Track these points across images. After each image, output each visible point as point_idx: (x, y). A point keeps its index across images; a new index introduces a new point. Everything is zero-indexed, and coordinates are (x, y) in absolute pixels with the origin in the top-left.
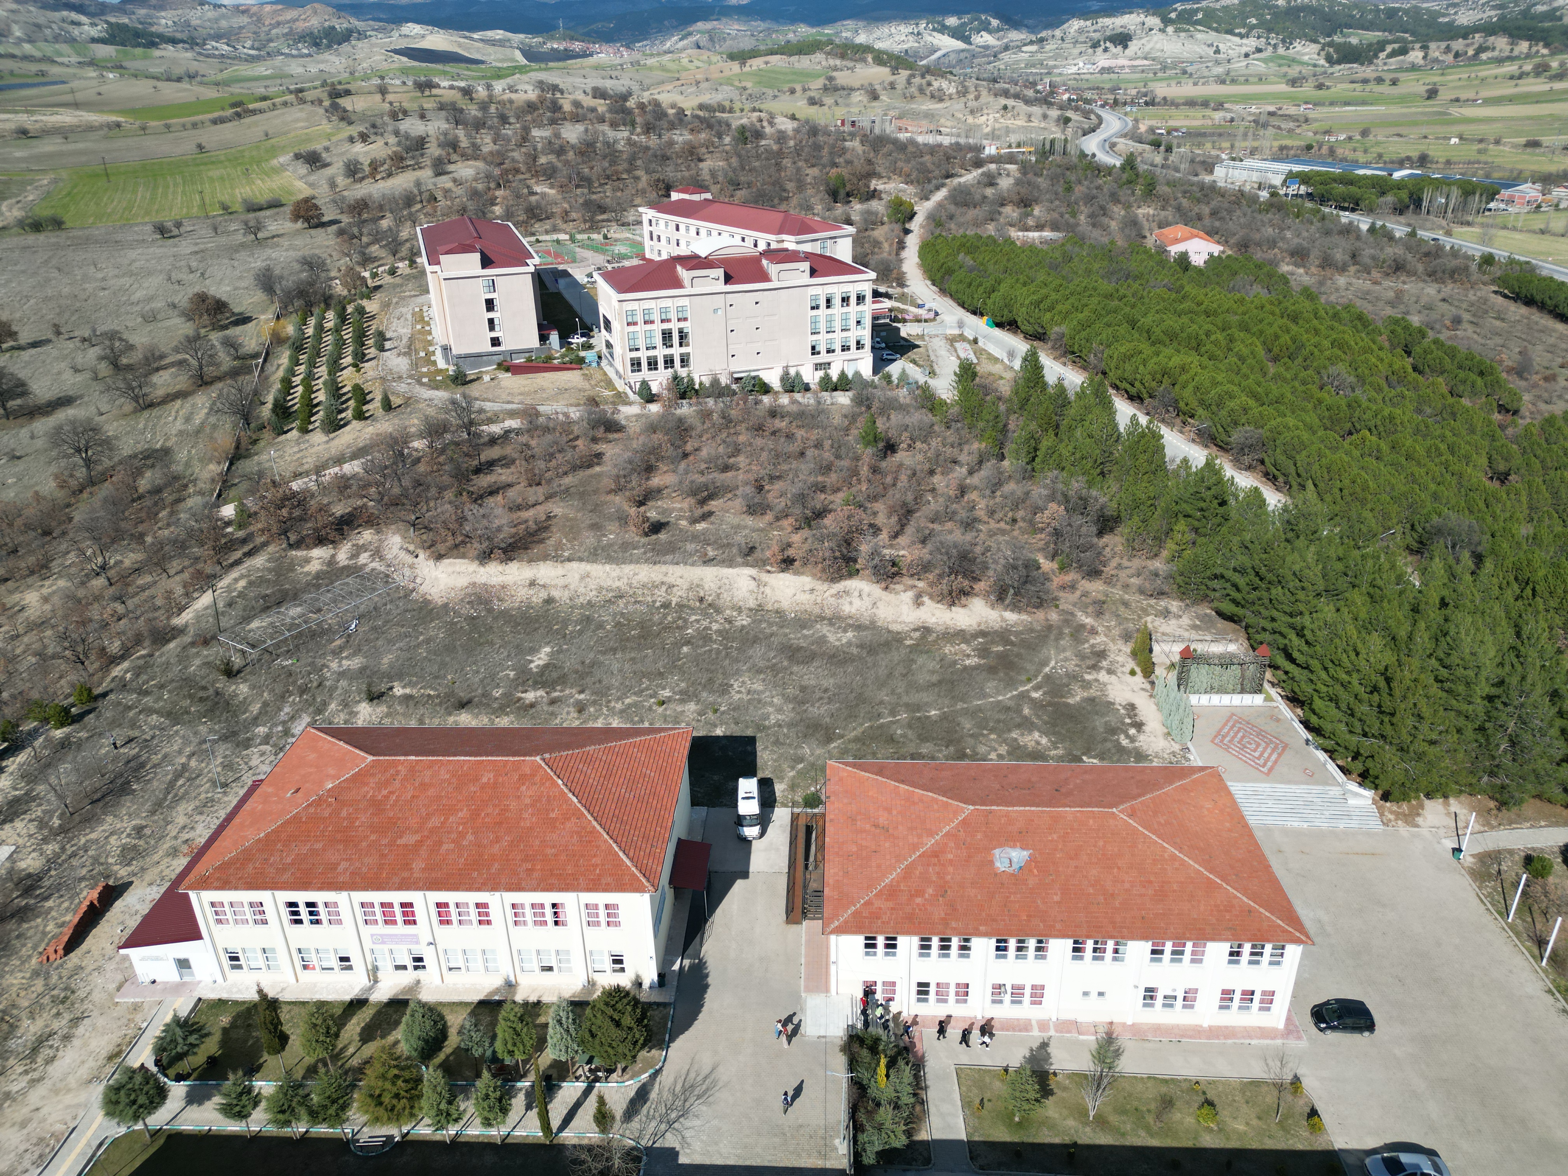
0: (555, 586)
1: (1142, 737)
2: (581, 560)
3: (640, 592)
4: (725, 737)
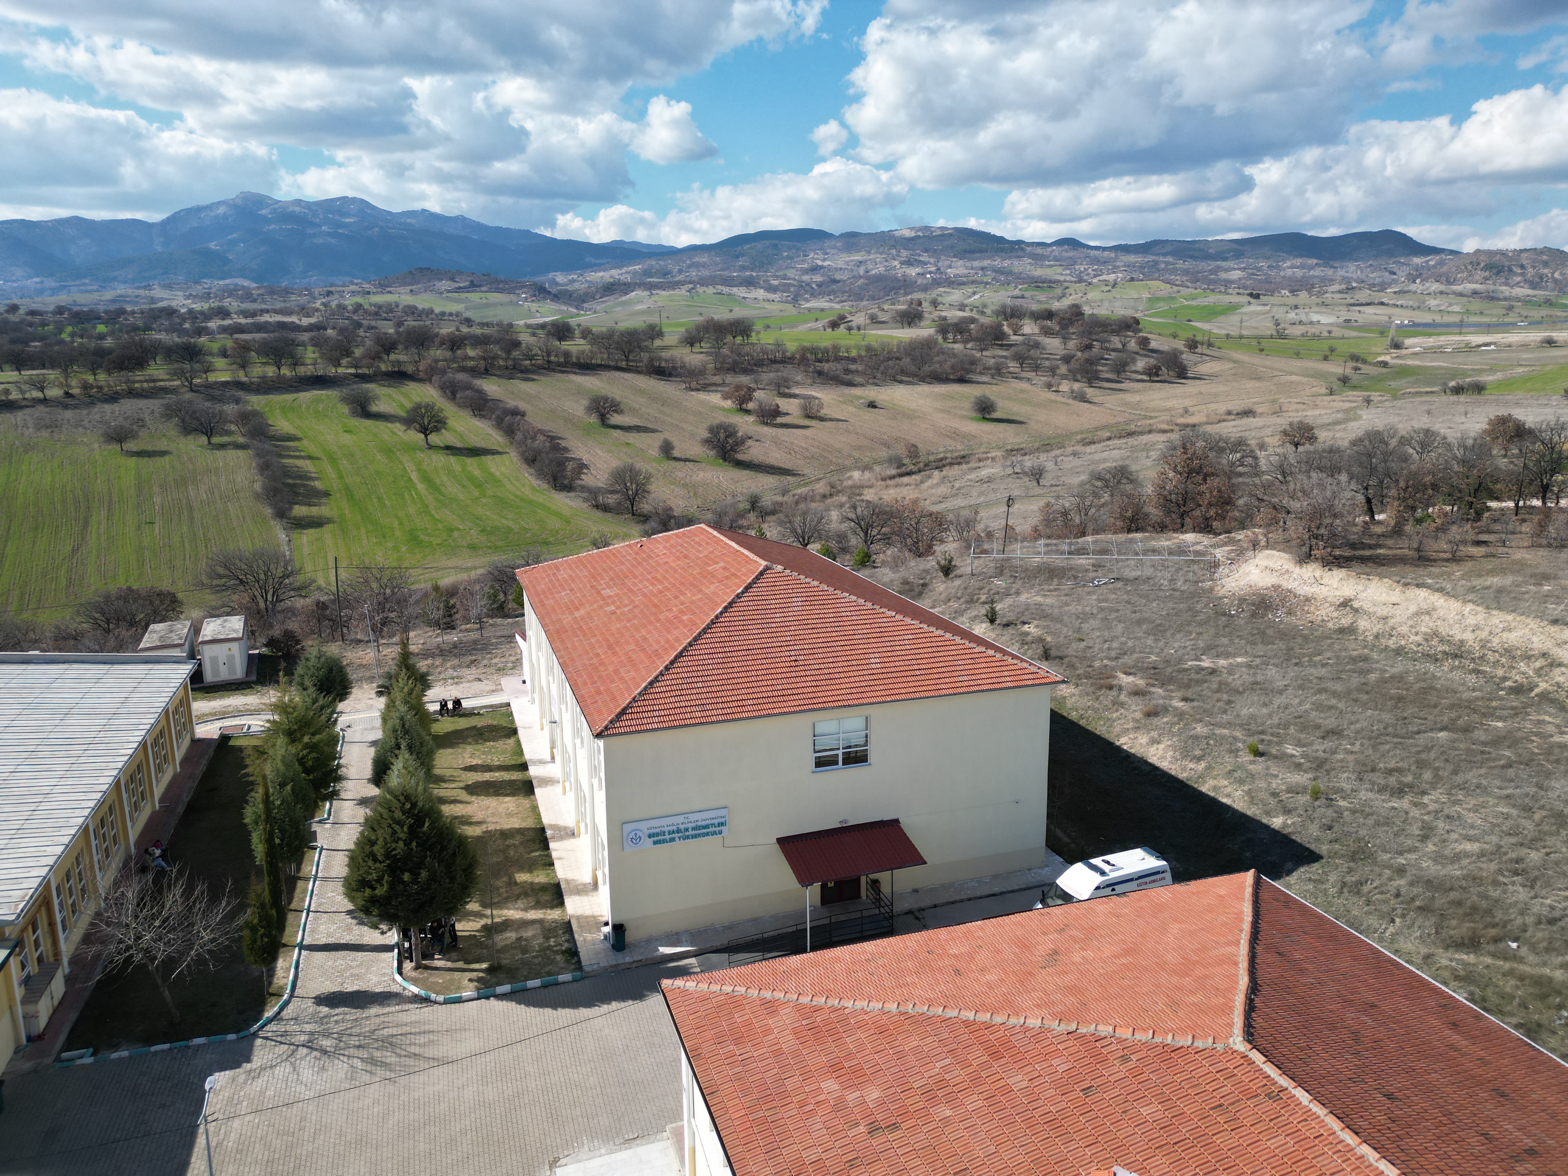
2: (1442, 591)
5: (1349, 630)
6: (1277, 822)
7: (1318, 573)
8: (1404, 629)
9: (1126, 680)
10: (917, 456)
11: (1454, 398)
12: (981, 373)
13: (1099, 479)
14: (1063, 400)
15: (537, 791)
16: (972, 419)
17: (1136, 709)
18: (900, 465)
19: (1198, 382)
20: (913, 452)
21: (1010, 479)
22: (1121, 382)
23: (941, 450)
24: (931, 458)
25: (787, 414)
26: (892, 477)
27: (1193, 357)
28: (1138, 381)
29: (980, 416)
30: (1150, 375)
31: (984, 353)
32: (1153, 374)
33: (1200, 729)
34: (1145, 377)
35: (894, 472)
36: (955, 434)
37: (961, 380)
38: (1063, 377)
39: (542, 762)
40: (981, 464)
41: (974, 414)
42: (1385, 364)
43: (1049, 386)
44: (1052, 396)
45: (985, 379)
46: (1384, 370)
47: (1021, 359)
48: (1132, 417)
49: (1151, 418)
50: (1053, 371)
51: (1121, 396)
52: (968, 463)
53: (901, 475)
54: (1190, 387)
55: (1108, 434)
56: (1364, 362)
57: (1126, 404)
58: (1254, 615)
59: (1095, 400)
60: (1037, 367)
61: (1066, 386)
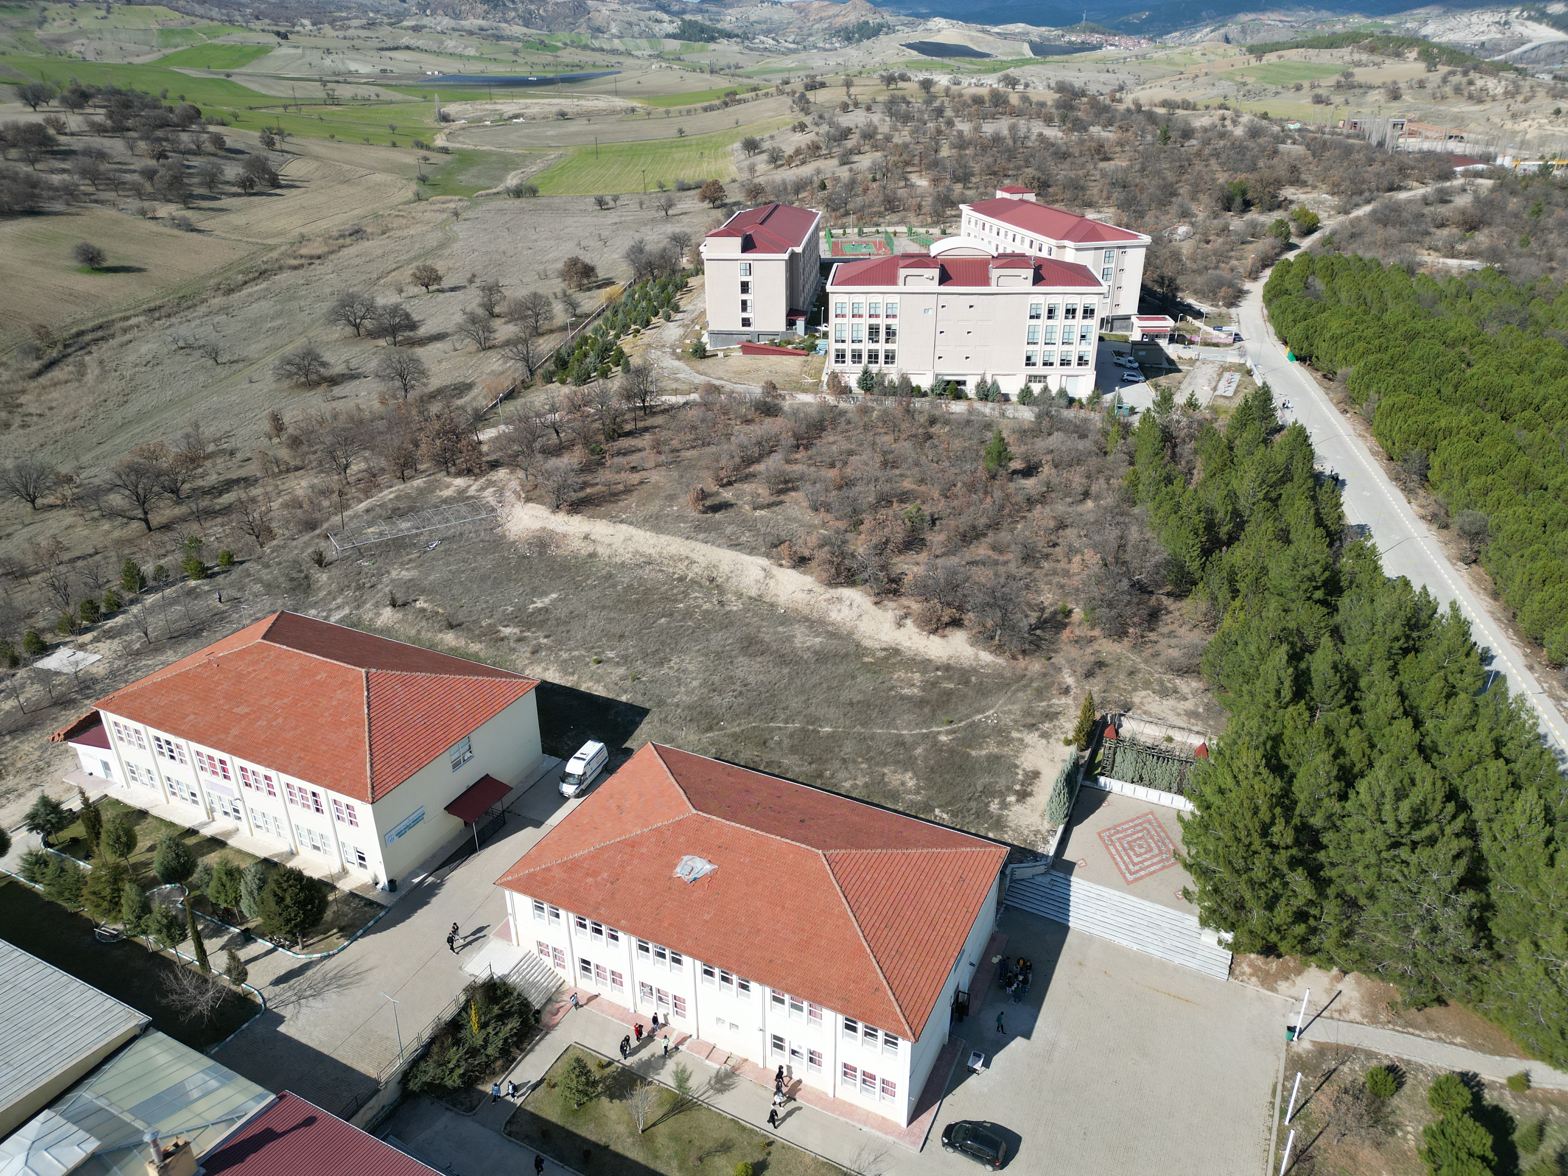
0: (602, 543)
1: (1017, 808)
2: (631, 523)
3: (665, 562)
4: (626, 704)
5: (593, 555)
6: (624, 699)
7: (566, 518)
8: (621, 551)
9: (506, 631)
10: (48, 333)
11: (518, 203)
12: (52, 198)
13: (289, 363)
14: (168, 230)
16: (78, 270)
17: (525, 651)
18: (37, 353)
19: (294, 192)
20: (42, 332)
21: (178, 358)
22: (215, 199)
23: (69, 320)
24: (65, 335)
26: (39, 373)
27: (272, 156)
28: (235, 195)
29: (86, 266)
30: (244, 187)
31: (39, 166)
32: (247, 187)
33: (565, 655)
34: (240, 190)
35: (36, 365)
36: (72, 297)
37: (33, 213)
38: (153, 197)
40: (128, 337)
41: (75, 264)
42: (445, 150)
43: (143, 213)
44: (151, 225)
45: (59, 206)
46: (448, 157)
47: (94, 176)
48: (254, 249)
49: (272, 248)
50: (139, 193)
51: (225, 218)
52: (113, 336)
53: (48, 367)
54: (290, 199)
55: (240, 278)
56: (428, 148)
57: (236, 228)
58: (540, 553)
59: (202, 226)
60: (117, 185)
61: (165, 210)
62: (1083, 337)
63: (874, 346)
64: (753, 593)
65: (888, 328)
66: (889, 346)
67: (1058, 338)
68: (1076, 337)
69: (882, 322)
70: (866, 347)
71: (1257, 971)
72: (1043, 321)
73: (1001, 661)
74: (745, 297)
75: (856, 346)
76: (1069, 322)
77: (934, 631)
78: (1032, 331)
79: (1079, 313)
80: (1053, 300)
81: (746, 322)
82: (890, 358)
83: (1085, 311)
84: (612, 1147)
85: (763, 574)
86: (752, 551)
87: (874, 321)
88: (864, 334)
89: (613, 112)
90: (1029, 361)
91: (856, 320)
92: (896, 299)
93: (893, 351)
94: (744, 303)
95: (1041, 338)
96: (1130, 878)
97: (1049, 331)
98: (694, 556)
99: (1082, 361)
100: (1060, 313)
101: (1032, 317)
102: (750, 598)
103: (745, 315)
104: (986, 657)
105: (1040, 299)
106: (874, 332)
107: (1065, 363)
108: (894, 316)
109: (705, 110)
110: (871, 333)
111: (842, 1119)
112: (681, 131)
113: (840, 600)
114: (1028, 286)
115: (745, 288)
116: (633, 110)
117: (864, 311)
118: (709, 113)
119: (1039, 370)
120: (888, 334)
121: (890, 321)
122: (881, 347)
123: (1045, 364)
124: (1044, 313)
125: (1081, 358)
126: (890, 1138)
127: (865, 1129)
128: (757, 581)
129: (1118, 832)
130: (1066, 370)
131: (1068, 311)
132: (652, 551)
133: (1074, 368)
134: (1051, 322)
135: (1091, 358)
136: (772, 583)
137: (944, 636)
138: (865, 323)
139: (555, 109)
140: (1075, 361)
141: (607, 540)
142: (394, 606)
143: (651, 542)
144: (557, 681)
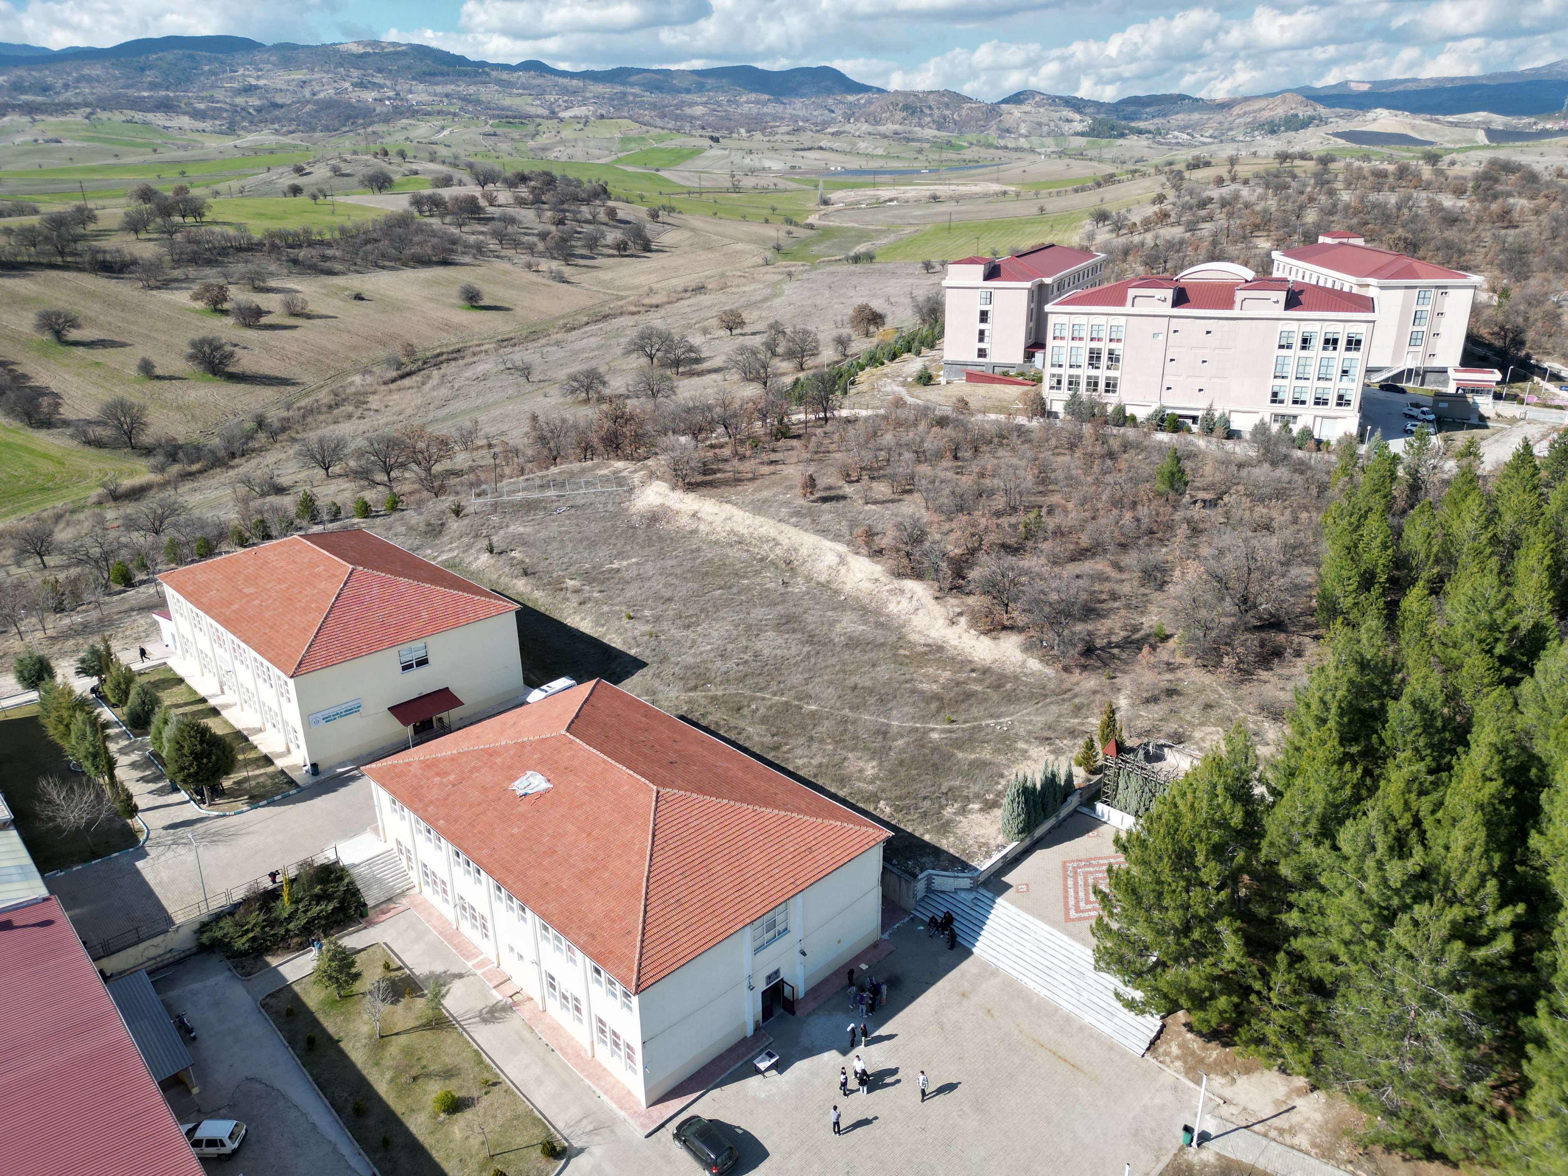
0: (705, 521)
1: (978, 817)
2: (736, 504)
5: (694, 532)
6: (632, 652)
7: (682, 496)
8: (719, 529)
9: (570, 583)
10: (413, 353)
11: (853, 267)
12: (463, 253)
13: (575, 380)
14: (545, 281)
15: (223, 712)
16: (461, 307)
18: (399, 365)
19: (661, 255)
20: (410, 350)
21: (504, 376)
22: (593, 258)
23: (436, 344)
24: (429, 354)
25: (269, 312)
26: (393, 381)
27: (657, 227)
28: (609, 256)
29: (468, 304)
30: (619, 249)
31: (464, 229)
32: (621, 248)
33: (606, 608)
34: (615, 252)
35: (394, 374)
36: (447, 326)
37: (445, 263)
38: (542, 255)
39: (215, 696)
40: (476, 358)
41: (463, 303)
42: (811, 227)
43: (529, 266)
44: (533, 277)
45: (467, 259)
46: (811, 232)
47: (501, 237)
48: (607, 298)
49: (623, 298)
50: (531, 249)
51: (595, 273)
52: (463, 358)
53: (403, 377)
54: (655, 261)
55: (586, 319)
56: (796, 224)
57: (601, 283)
58: (648, 526)
59: (572, 279)
60: (516, 244)
61: (545, 265)
62: (1345, 372)
63: (1093, 372)
64: (823, 578)
65: (1111, 352)
66: (1111, 373)
67: (1312, 371)
68: (1336, 372)
69: (1104, 347)
70: (1085, 372)
71: (1186, 1054)
72: (1296, 352)
73: (1050, 671)
74: (983, 326)
75: (1074, 372)
76: (1329, 353)
77: (986, 633)
78: (1280, 363)
79: (1342, 344)
80: (1308, 328)
81: (982, 353)
82: (1111, 386)
83: (1349, 342)
84: (342, 1045)
85: (837, 560)
86: (837, 537)
87: (1095, 345)
88: (1084, 359)
89: (986, 195)
90: (1275, 398)
91: (1076, 343)
92: (1122, 321)
93: (1116, 379)
94: (982, 333)
95: (1291, 370)
96: (1073, 914)
97: (1302, 364)
98: (780, 538)
99: (1342, 401)
100: (1317, 343)
101: (1281, 347)
102: (818, 583)
103: (982, 346)
104: (1034, 664)
105: (1293, 326)
106: (1094, 357)
107: (1320, 401)
108: (1119, 340)
109: (1076, 191)
110: (1091, 358)
111: (587, 1081)
112: (1042, 209)
113: (902, 591)
114: (1279, 310)
115: (984, 316)
116: (1005, 193)
117: (1085, 333)
118: (1080, 194)
119: (1287, 408)
120: (1110, 359)
121: (1113, 346)
122: (1102, 374)
123: (1295, 402)
124: (1297, 342)
125: (1341, 397)
126: (622, 1114)
127: (603, 1097)
128: (830, 567)
129: (1090, 865)
130: (1321, 410)
131: (1327, 341)
132: (746, 531)
133: (1331, 409)
134: (1304, 353)
135: (1355, 396)
136: (843, 570)
137: (995, 638)
138: (1085, 346)
139: (928, 194)
140: (1333, 400)
141: (710, 519)
142: (491, 552)
143: (747, 522)
144: (588, 631)
